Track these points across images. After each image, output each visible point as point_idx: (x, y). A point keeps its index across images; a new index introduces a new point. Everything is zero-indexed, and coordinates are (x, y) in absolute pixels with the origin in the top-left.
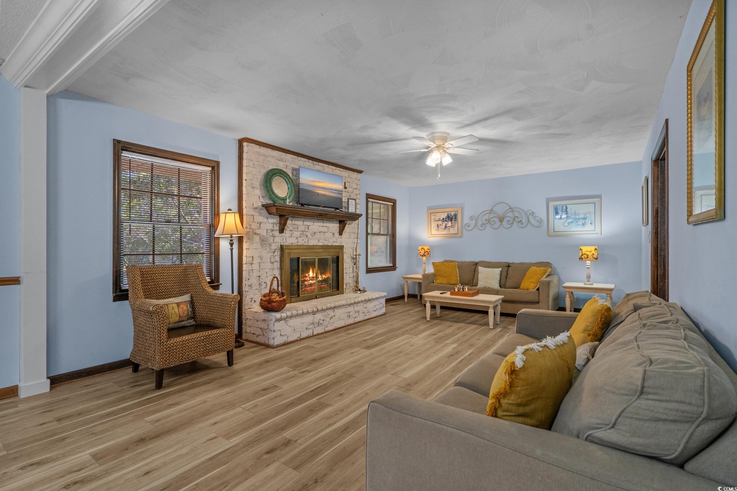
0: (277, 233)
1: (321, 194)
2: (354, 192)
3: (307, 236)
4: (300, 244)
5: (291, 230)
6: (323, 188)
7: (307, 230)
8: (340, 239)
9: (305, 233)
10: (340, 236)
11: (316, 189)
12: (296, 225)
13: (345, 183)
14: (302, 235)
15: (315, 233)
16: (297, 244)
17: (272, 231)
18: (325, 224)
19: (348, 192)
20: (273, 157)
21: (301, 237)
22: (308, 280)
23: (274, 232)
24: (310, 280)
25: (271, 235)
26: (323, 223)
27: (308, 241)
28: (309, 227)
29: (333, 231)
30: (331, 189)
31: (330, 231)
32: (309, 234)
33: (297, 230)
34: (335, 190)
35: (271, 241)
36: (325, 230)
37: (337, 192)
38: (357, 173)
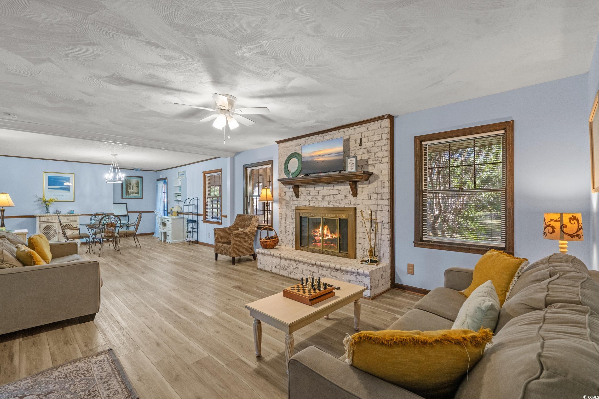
0: (295, 198)
1: (320, 161)
2: (376, 145)
3: (317, 199)
4: (311, 206)
5: (305, 196)
6: (322, 155)
7: (317, 194)
8: (354, 201)
9: (315, 197)
10: (355, 198)
11: (316, 158)
12: (309, 191)
13: (361, 139)
14: (313, 199)
15: (325, 196)
16: (309, 206)
17: (292, 196)
18: (336, 188)
19: (366, 148)
20: (293, 145)
21: (312, 200)
22: (318, 236)
23: (293, 198)
24: (320, 236)
25: (292, 199)
26: (334, 186)
27: (319, 203)
28: (320, 192)
29: (344, 193)
30: (331, 154)
31: (341, 193)
32: (319, 198)
33: (309, 195)
34: (336, 153)
35: (292, 203)
36: (336, 192)
37: (338, 154)
38: (381, 121)
